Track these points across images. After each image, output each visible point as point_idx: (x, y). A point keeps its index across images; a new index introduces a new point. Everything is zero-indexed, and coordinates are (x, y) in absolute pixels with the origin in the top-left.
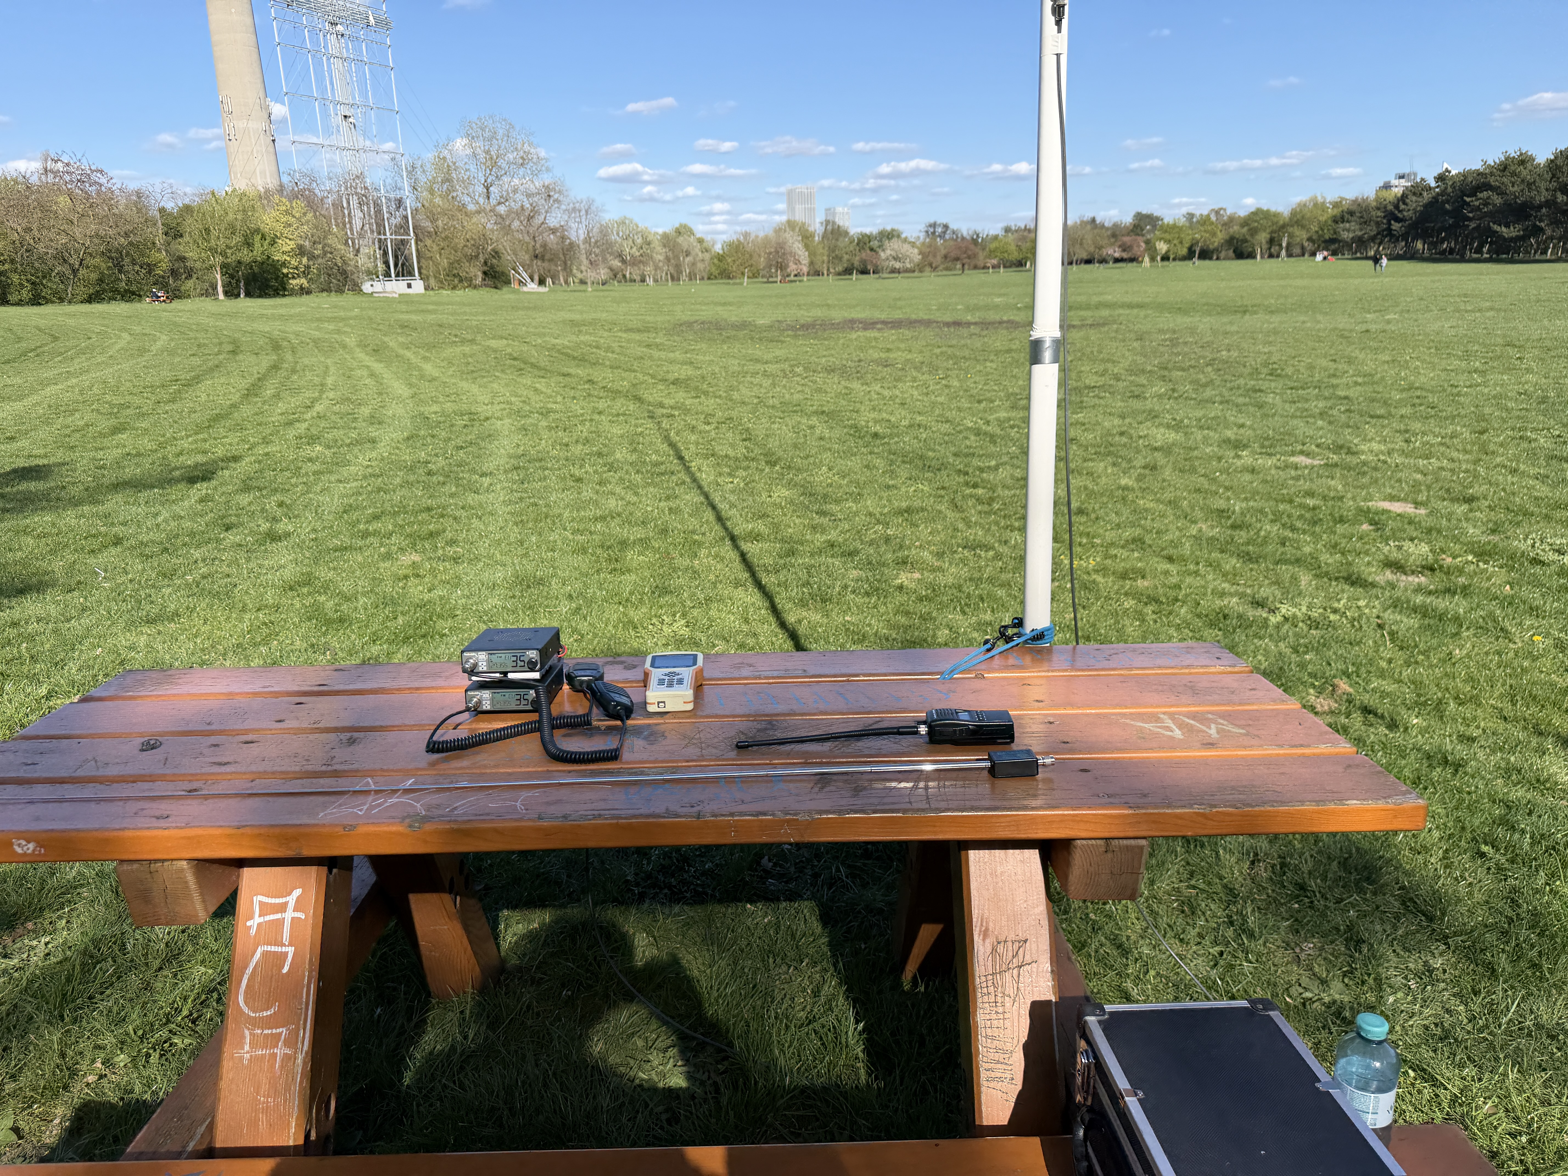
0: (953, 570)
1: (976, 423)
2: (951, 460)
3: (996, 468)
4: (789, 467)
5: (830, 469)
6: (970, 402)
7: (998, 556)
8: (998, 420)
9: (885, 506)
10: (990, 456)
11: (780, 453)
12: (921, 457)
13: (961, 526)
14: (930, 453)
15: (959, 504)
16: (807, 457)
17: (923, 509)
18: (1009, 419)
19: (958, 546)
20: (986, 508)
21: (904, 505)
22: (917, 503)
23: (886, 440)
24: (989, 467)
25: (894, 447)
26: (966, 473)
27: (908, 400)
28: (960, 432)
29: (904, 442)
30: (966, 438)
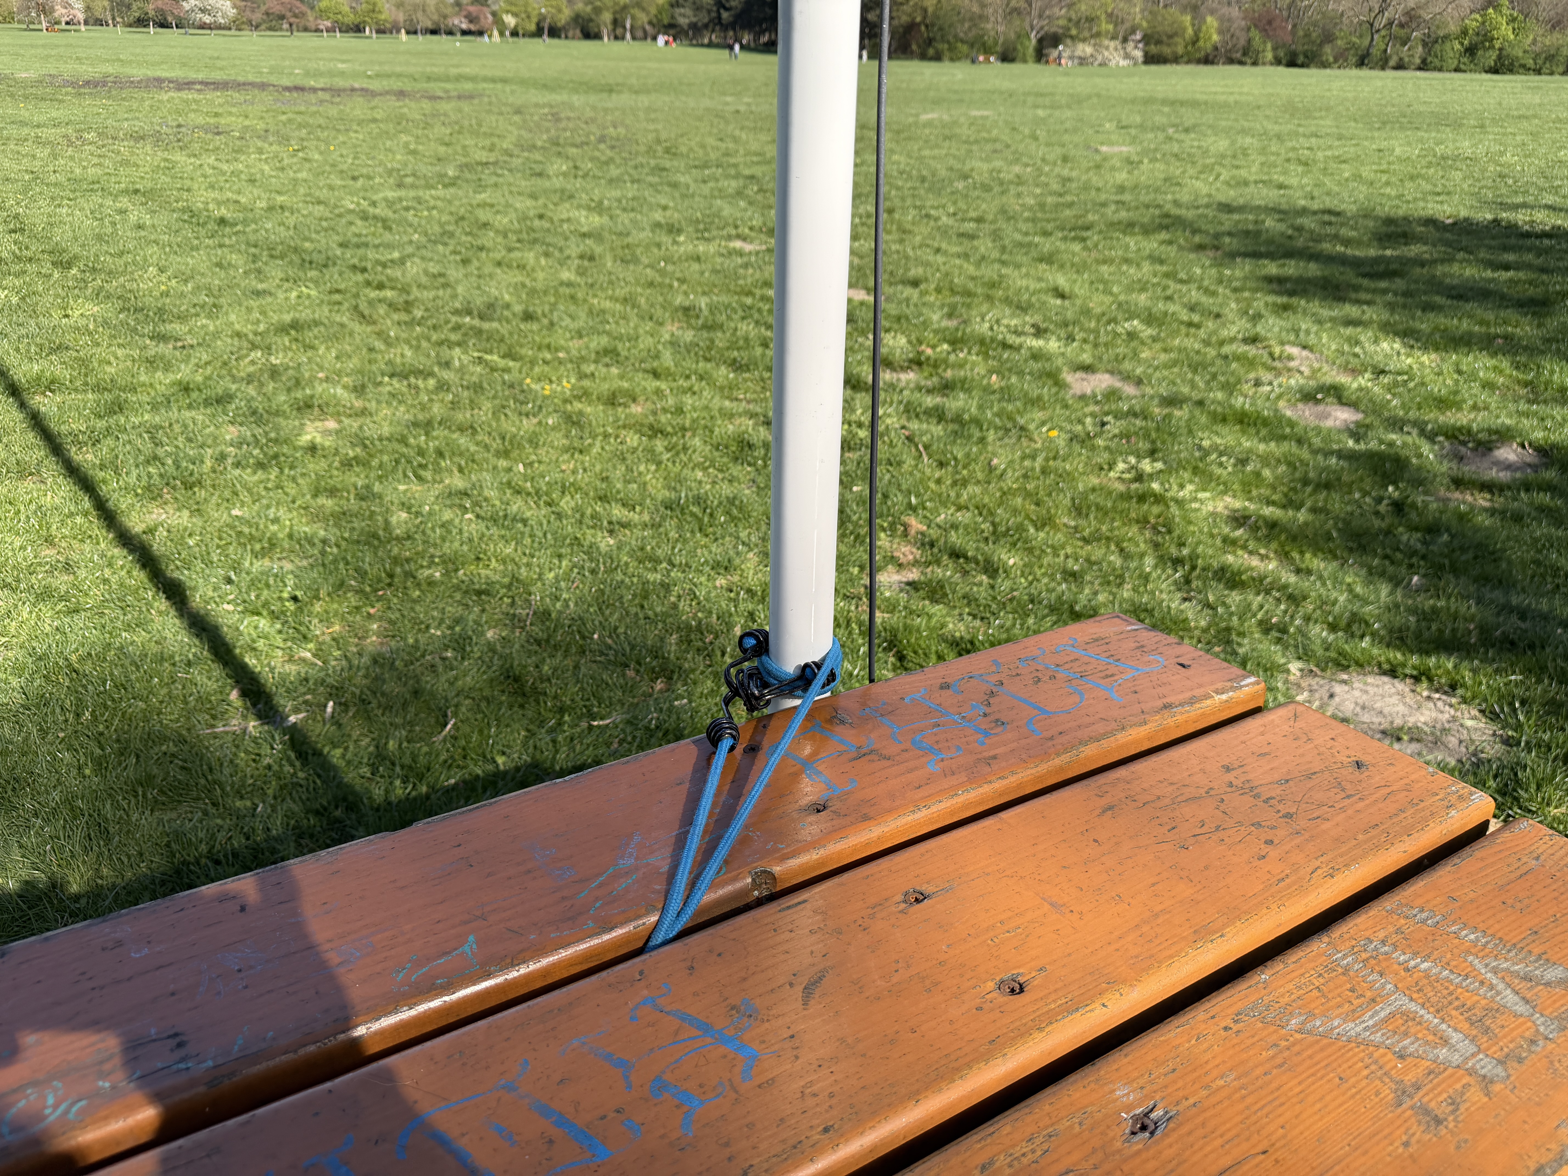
0: (386, 411)
1: (358, 204)
2: (338, 252)
3: (402, 261)
4: (94, 269)
5: (162, 270)
6: (342, 179)
7: (443, 386)
8: (386, 199)
9: (258, 321)
10: (389, 246)
11: (77, 249)
12: (296, 250)
13: (379, 345)
14: (307, 245)
15: (366, 312)
16: (121, 254)
17: (316, 323)
18: (400, 199)
19: (383, 375)
20: (404, 317)
21: (287, 318)
22: (305, 315)
23: (239, 227)
24: (392, 261)
25: (252, 238)
26: (364, 270)
27: (258, 176)
28: (340, 216)
29: (267, 231)
30: (351, 223)
